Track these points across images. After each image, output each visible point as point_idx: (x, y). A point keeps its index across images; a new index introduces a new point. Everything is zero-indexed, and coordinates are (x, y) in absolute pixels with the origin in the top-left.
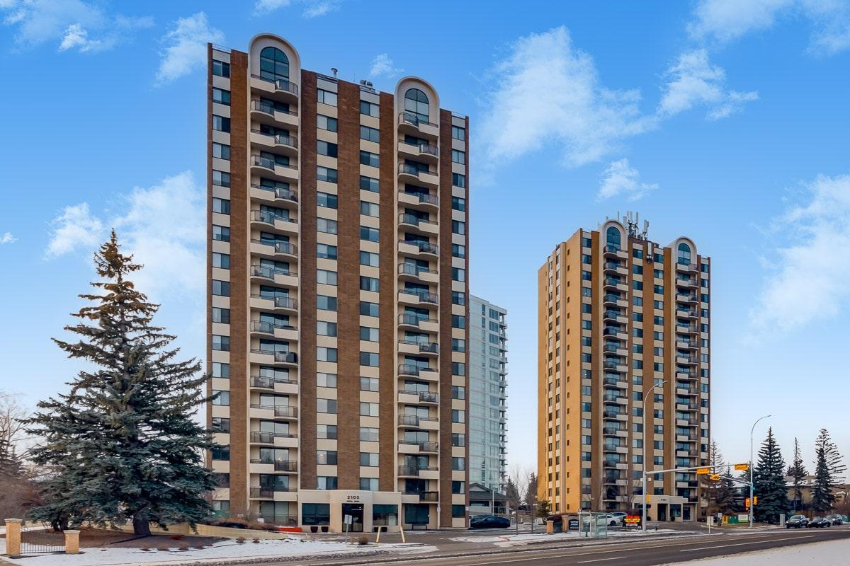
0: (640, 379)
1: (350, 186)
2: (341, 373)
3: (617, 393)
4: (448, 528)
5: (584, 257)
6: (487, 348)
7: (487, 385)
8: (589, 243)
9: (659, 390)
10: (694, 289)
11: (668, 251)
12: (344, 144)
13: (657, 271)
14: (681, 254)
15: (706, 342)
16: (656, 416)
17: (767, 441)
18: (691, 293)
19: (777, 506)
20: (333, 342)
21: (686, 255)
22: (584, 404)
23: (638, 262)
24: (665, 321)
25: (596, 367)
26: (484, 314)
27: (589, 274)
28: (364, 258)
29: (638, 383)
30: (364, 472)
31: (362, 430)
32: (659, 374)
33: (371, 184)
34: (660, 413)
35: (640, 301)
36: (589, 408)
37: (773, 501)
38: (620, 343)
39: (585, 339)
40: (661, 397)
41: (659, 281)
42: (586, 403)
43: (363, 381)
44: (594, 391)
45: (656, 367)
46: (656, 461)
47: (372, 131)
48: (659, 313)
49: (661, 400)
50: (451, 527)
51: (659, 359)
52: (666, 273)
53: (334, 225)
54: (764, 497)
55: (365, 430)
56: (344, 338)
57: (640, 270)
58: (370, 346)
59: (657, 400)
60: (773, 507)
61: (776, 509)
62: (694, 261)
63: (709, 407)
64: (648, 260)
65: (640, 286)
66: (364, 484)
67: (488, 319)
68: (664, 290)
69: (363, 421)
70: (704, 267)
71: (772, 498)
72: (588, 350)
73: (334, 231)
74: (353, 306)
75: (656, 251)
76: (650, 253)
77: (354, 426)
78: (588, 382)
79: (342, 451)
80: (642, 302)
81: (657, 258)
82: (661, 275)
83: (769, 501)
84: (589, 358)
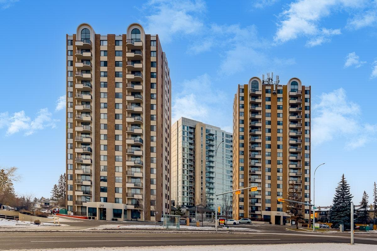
0: (270, 154)
1: (112, 77)
2: (108, 155)
3: (256, 161)
4: (149, 221)
5: (240, 98)
6: (225, 150)
7: (225, 165)
8: (243, 91)
9: (280, 158)
10: (300, 104)
11: (285, 87)
12: (110, 60)
13: (279, 98)
14: (293, 87)
15: (308, 132)
16: (278, 171)
17: (341, 182)
18: (298, 106)
19: (346, 220)
20: (106, 142)
21: (296, 87)
22: (240, 167)
23: (268, 95)
24: (284, 123)
25: (246, 149)
26: (223, 136)
27: (243, 105)
28: (117, 106)
29: (268, 156)
30: (117, 195)
31: (116, 178)
32: (280, 151)
33: (120, 75)
34: (281, 170)
35: (270, 114)
36: (243, 169)
37: (343, 217)
38: (258, 137)
39: (241, 136)
40: (281, 162)
41: (280, 103)
42: (242, 167)
43: (117, 157)
44: (245, 161)
45: (278, 147)
46: (279, 194)
47: (120, 52)
48: (280, 119)
49: (281, 163)
50: (150, 220)
51: (280, 143)
52: (284, 99)
53: (106, 94)
54: (338, 214)
55: (118, 178)
56: (110, 140)
57: (269, 99)
58: (119, 143)
59: (279, 164)
60: (343, 220)
61: (346, 222)
62: (300, 89)
63: (310, 166)
64: (273, 93)
65: (270, 107)
66: (117, 200)
67: (225, 138)
68: (283, 108)
69: (117, 174)
70: (307, 91)
71: (342, 215)
72: (242, 141)
73: (106, 97)
74: (113, 127)
75: (279, 88)
76: (274, 89)
77: (113, 176)
78: (242, 157)
79: (109, 187)
80: (270, 115)
81: (279, 91)
82: (281, 100)
83: (341, 217)
84: (243, 145)
